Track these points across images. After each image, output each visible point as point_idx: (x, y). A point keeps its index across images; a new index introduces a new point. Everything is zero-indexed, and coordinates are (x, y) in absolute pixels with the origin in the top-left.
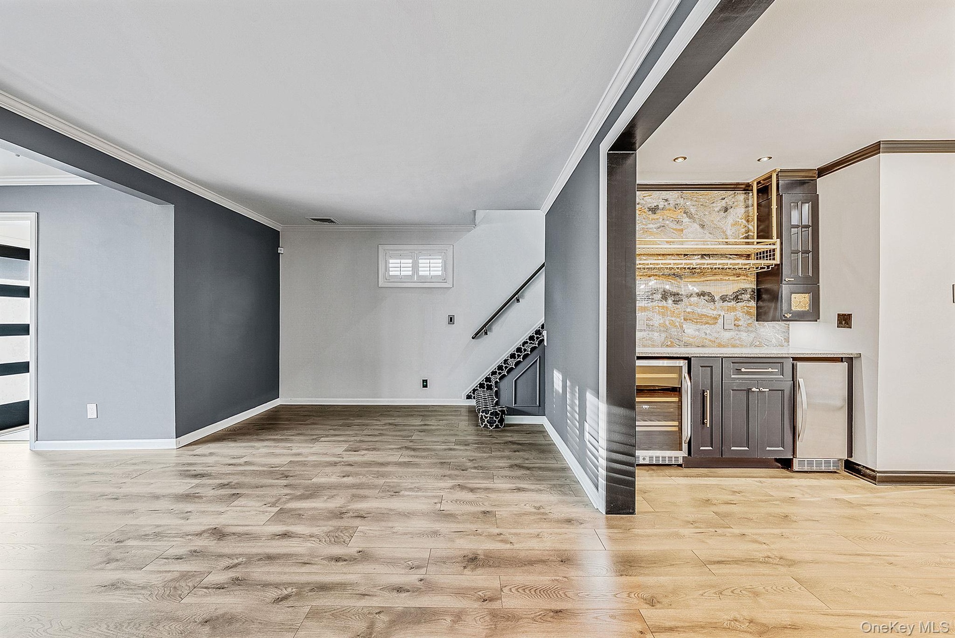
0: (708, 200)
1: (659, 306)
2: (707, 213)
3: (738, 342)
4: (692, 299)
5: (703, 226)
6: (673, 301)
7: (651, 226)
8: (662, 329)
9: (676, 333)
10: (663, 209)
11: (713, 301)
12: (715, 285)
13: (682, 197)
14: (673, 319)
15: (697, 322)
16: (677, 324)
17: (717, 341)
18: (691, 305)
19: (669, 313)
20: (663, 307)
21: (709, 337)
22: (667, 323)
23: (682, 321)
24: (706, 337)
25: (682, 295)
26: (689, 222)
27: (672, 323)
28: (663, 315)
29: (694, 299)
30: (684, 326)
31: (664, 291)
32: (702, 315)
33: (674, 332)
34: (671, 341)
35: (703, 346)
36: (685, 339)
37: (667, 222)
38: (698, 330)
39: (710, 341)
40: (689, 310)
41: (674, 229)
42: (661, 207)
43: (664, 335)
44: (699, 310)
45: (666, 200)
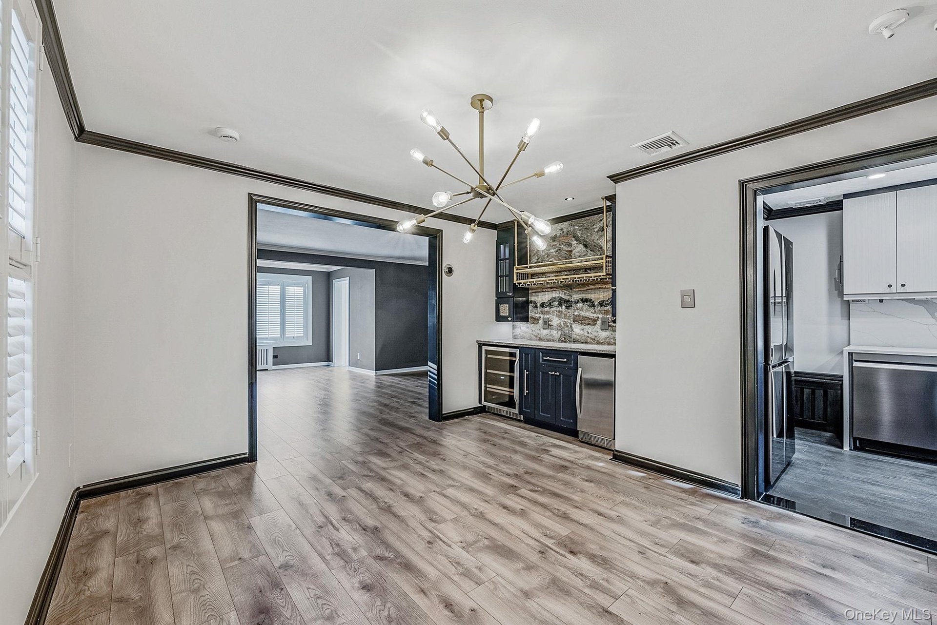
0: (590, 223)
1: (557, 311)
2: (589, 234)
3: (612, 340)
4: (578, 305)
5: (586, 246)
6: (566, 307)
7: (552, 251)
8: (559, 328)
9: (567, 332)
10: (559, 237)
11: (594, 306)
12: (594, 293)
13: (572, 225)
14: (566, 320)
15: (582, 323)
16: (569, 324)
17: (597, 339)
18: (577, 309)
19: (563, 316)
20: (559, 311)
21: (590, 335)
22: (562, 323)
23: (572, 322)
24: (588, 335)
25: (572, 301)
26: (576, 244)
27: (565, 324)
28: (560, 317)
29: (580, 305)
30: (573, 326)
31: (560, 299)
32: (585, 317)
33: (566, 330)
34: (564, 338)
35: (586, 343)
36: (574, 336)
37: (562, 246)
38: (583, 329)
39: (591, 338)
40: (576, 313)
41: (566, 251)
42: (558, 235)
43: (560, 333)
44: (583, 314)
45: (562, 229)
